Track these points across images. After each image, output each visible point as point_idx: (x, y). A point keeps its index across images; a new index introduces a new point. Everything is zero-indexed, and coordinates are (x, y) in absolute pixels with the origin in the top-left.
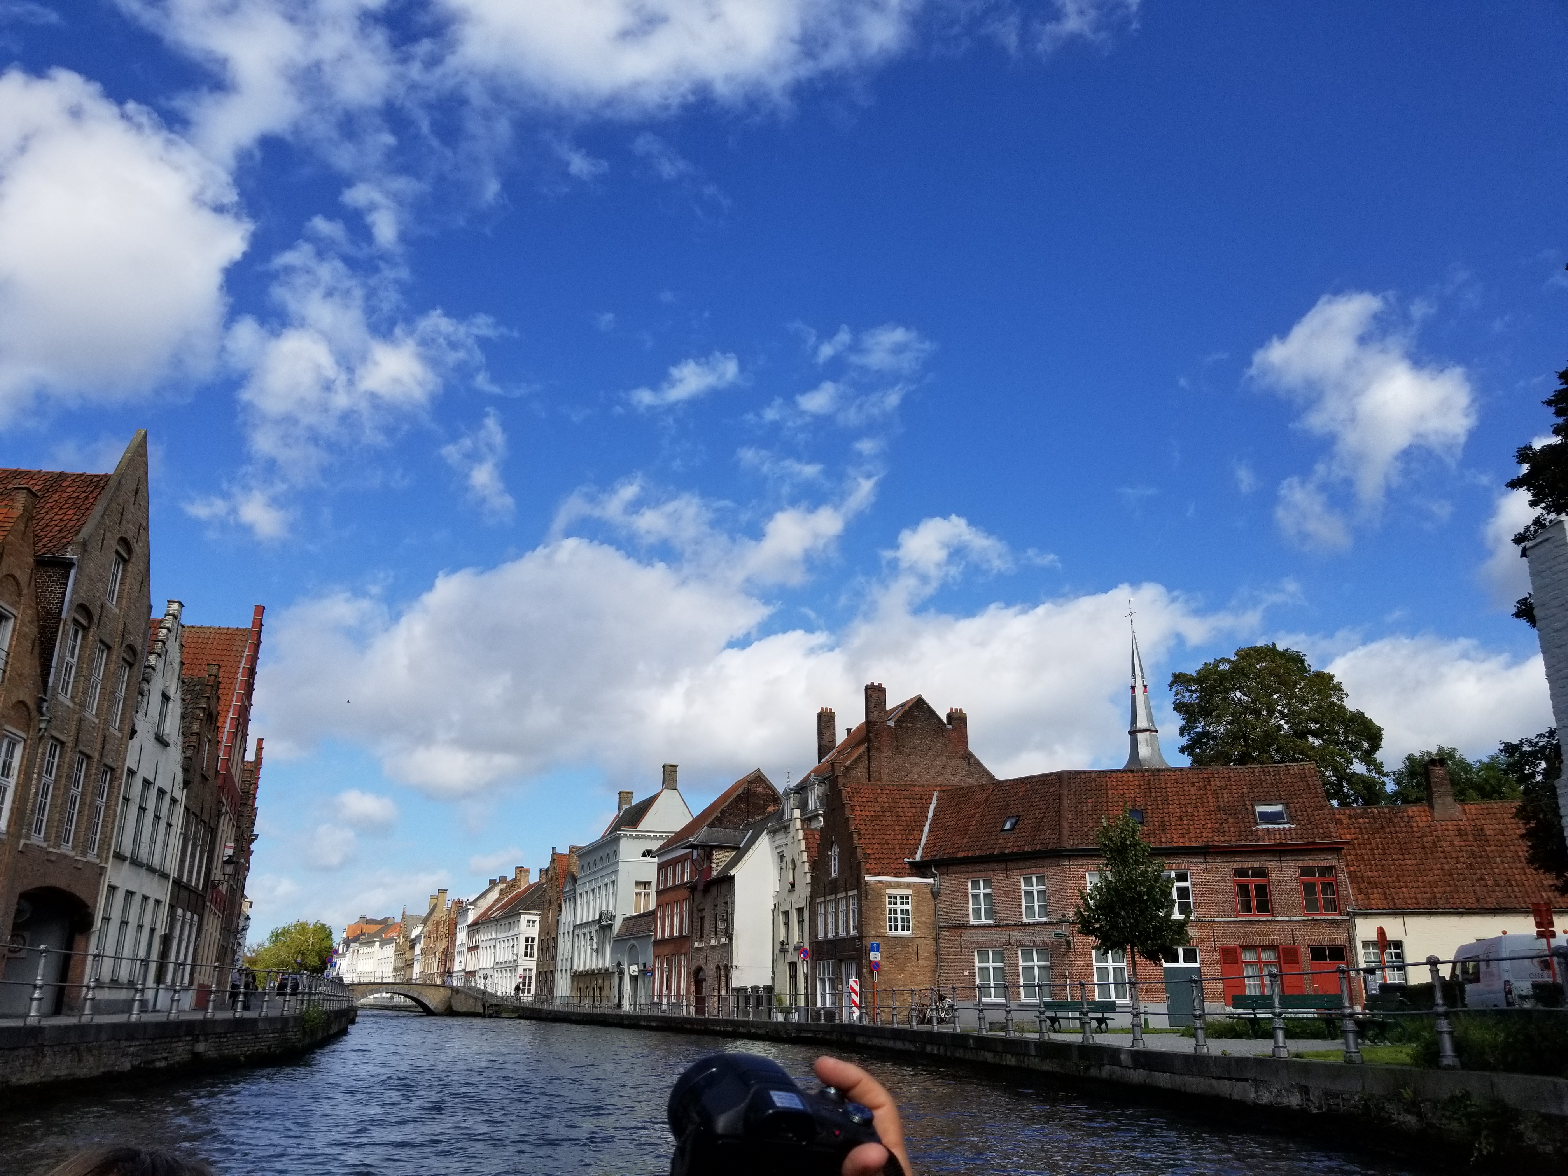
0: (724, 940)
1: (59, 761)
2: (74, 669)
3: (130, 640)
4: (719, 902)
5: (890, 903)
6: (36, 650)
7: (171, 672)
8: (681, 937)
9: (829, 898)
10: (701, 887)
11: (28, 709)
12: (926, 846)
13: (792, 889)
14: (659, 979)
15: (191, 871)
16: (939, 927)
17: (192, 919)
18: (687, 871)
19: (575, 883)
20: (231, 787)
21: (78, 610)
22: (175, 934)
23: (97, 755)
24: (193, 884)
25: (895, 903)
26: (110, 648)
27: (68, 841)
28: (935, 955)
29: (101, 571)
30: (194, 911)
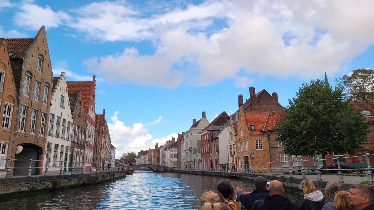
0: (217, 153)
1: (27, 111)
2: (29, 88)
3: (47, 81)
4: (215, 144)
5: (256, 142)
6: (13, 82)
7: (63, 90)
8: (207, 152)
9: (241, 141)
10: (211, 140)
11: (13, 98)
12: (266, 127)
13: (232, 140)
14: (203, 162)
15: (78, 139)
16: (270, 148)
17: (80, 151)
18: (208, 137)
19: (184, 141)
20: (91, 120)
21: (27, 72)
22: (75, 154)
23: (39, 110)
24: (80, 142)
25: (258, 142)
26: (40, 83)
27: (33, 132)
28: (269, 155)
29: (33, 62)
30: (81, 149)
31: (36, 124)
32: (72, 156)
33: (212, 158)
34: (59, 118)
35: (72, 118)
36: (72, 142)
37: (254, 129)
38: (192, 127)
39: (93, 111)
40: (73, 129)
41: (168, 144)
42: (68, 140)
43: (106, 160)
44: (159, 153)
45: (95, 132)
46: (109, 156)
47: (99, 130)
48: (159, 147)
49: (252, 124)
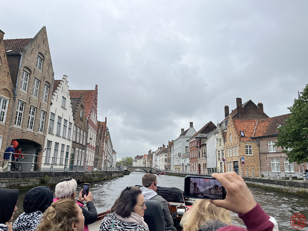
0: (205, 158)
1: (24, 107)
2: (27, 84)
3: (47, 80)
4: (203, 150)
5: (246, 148)
6: (9, 76)
7: (65, 92)
8: (195, 157)
9: (230, 147)
10: (199, 147)
11: (9, 92)
12: (255, 134)
13: (220, 146)
14: (191, 166)
15: (80, 140)
16: (260, 153)
17: (82, 151)
18: (196, 143)
19: (173, 147)
20: (92, 124)
21: (25, 68)
22: (76, 154)
23: (39, 107)
24: (81, 143)
25: (247, 148)
26: (40, 81)
27: (32, 129)
28: (259, 160)
29: (33, 59)
30: (83, 149)
31: (35, 121)
32: (73, 156)
33: (200, 163)
34: (60, 118)
35: (74, 119)
36: (73, 142)
37: (243, 135)
38: (181, 135)
39: (95, 117)
40: (74, 130)
41: (160, 150)
42: (69, 140)
43: (108, 162)
44: (152, 158)
45: (97, 136)
46: (110, 158)
47: (101, 135)
48: (152, 153)
49: (241, 131)
